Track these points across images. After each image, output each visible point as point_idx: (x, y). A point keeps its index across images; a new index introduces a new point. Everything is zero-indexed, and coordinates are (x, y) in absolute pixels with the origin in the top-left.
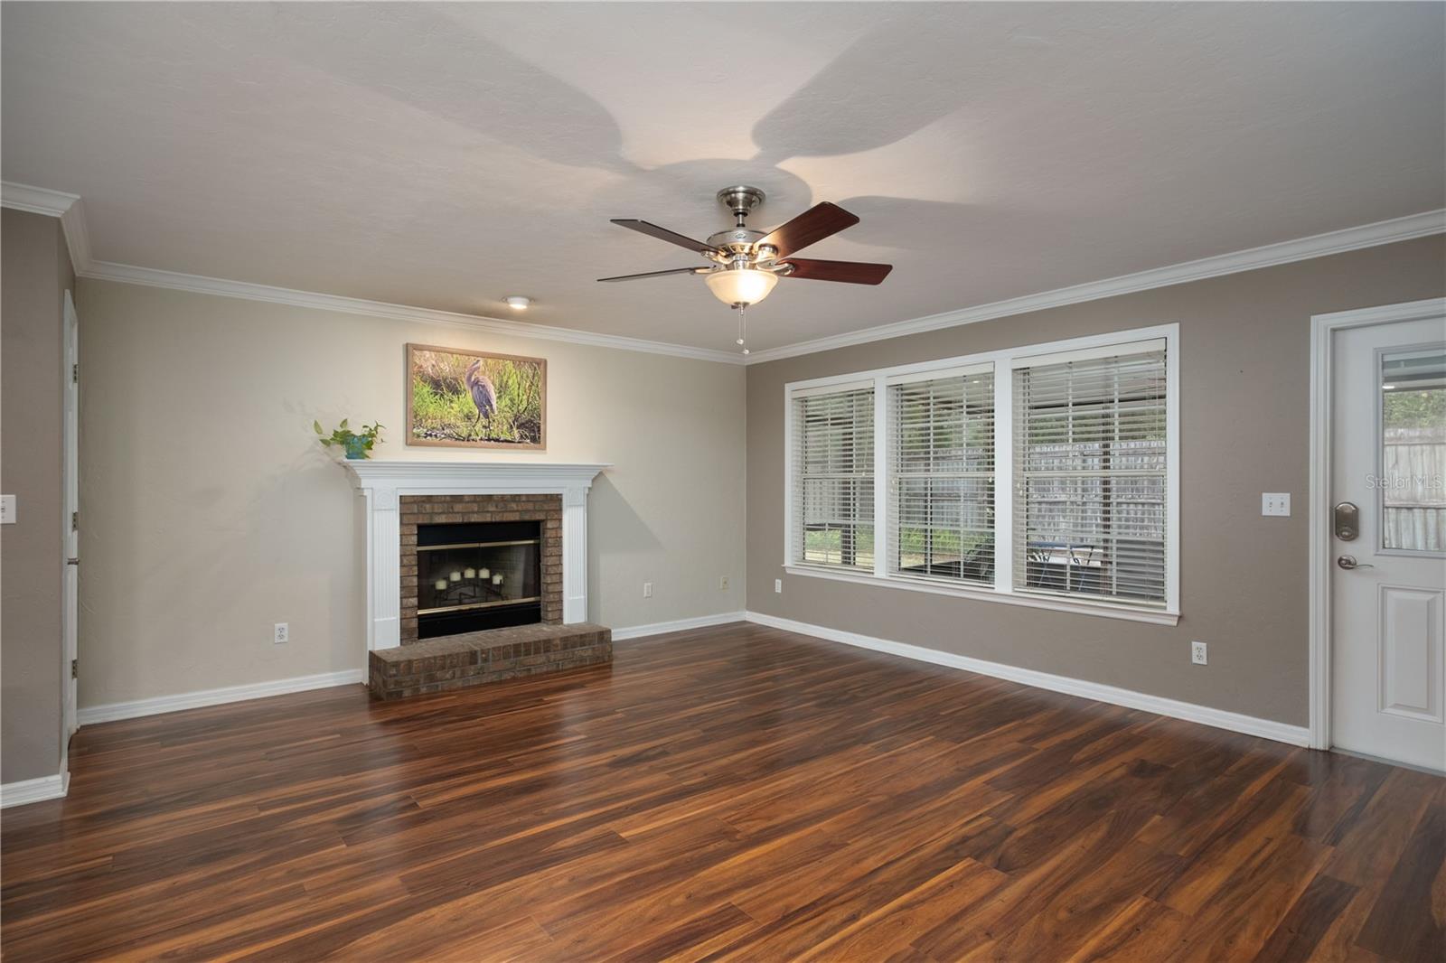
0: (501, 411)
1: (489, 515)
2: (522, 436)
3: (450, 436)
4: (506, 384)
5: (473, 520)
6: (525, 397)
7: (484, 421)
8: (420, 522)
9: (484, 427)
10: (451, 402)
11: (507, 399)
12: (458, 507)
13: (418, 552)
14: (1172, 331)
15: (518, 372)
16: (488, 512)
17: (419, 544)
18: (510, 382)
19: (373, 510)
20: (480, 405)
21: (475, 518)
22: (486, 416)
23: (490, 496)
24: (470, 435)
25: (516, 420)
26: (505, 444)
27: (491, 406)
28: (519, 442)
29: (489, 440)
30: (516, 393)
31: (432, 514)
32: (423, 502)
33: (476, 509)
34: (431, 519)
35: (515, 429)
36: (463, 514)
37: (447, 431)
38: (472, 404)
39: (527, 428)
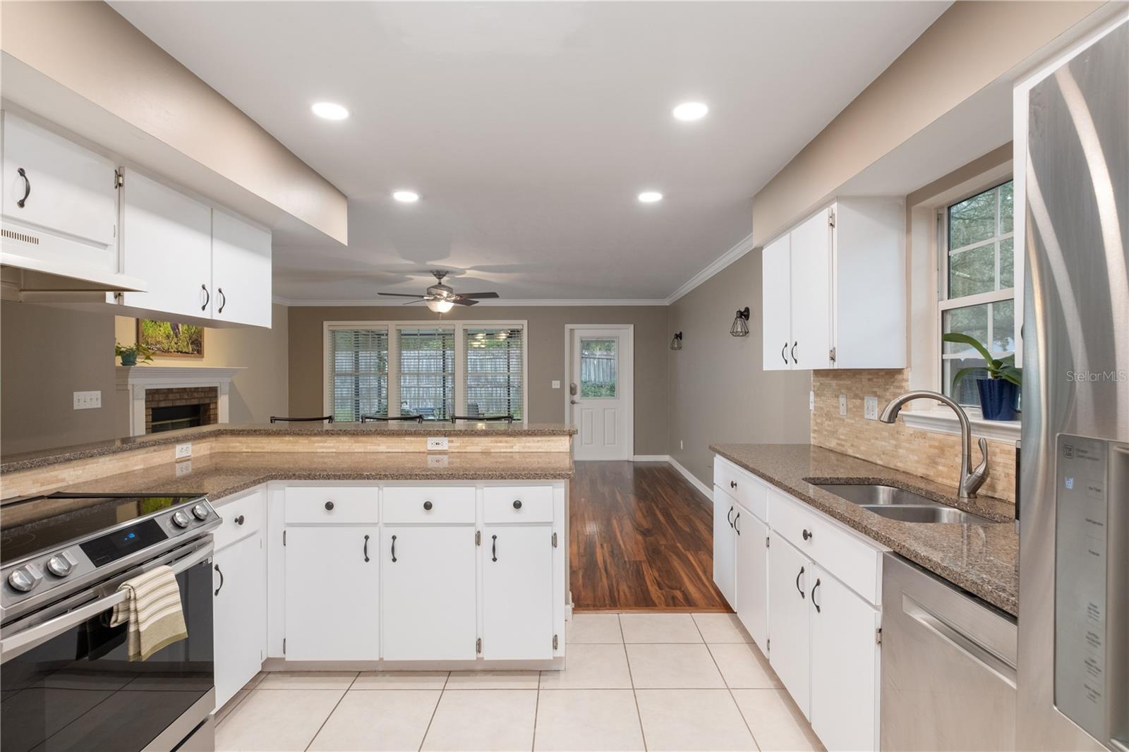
0: (183, 333)
1: (184, 401)
2: (193, 349)
3: (159, 349)
5: (177, 404)
7: (175, 340)
8: (153, 406)
9: (176, 343)
10: (160, 326)
12: (171, 396)
13: (153, 426)
17: (153, 421)
19: (133, 399)
20: (174, 329)
21: (178, 403)
22: (177, 337)
23: (185, 389)
24: (169, 349)
25: (190, 339)
26: (185, 354)
27: (178, 329)
28: (192, 354)
29: (178, 352)
31: (159, 401)
32: (154, 393)
33: (178, 397)
34: (158, 404)
35: (190, 345)
36: (173, 400)
37: (158, 346)
38: (170, 328)
39: (195, 344)
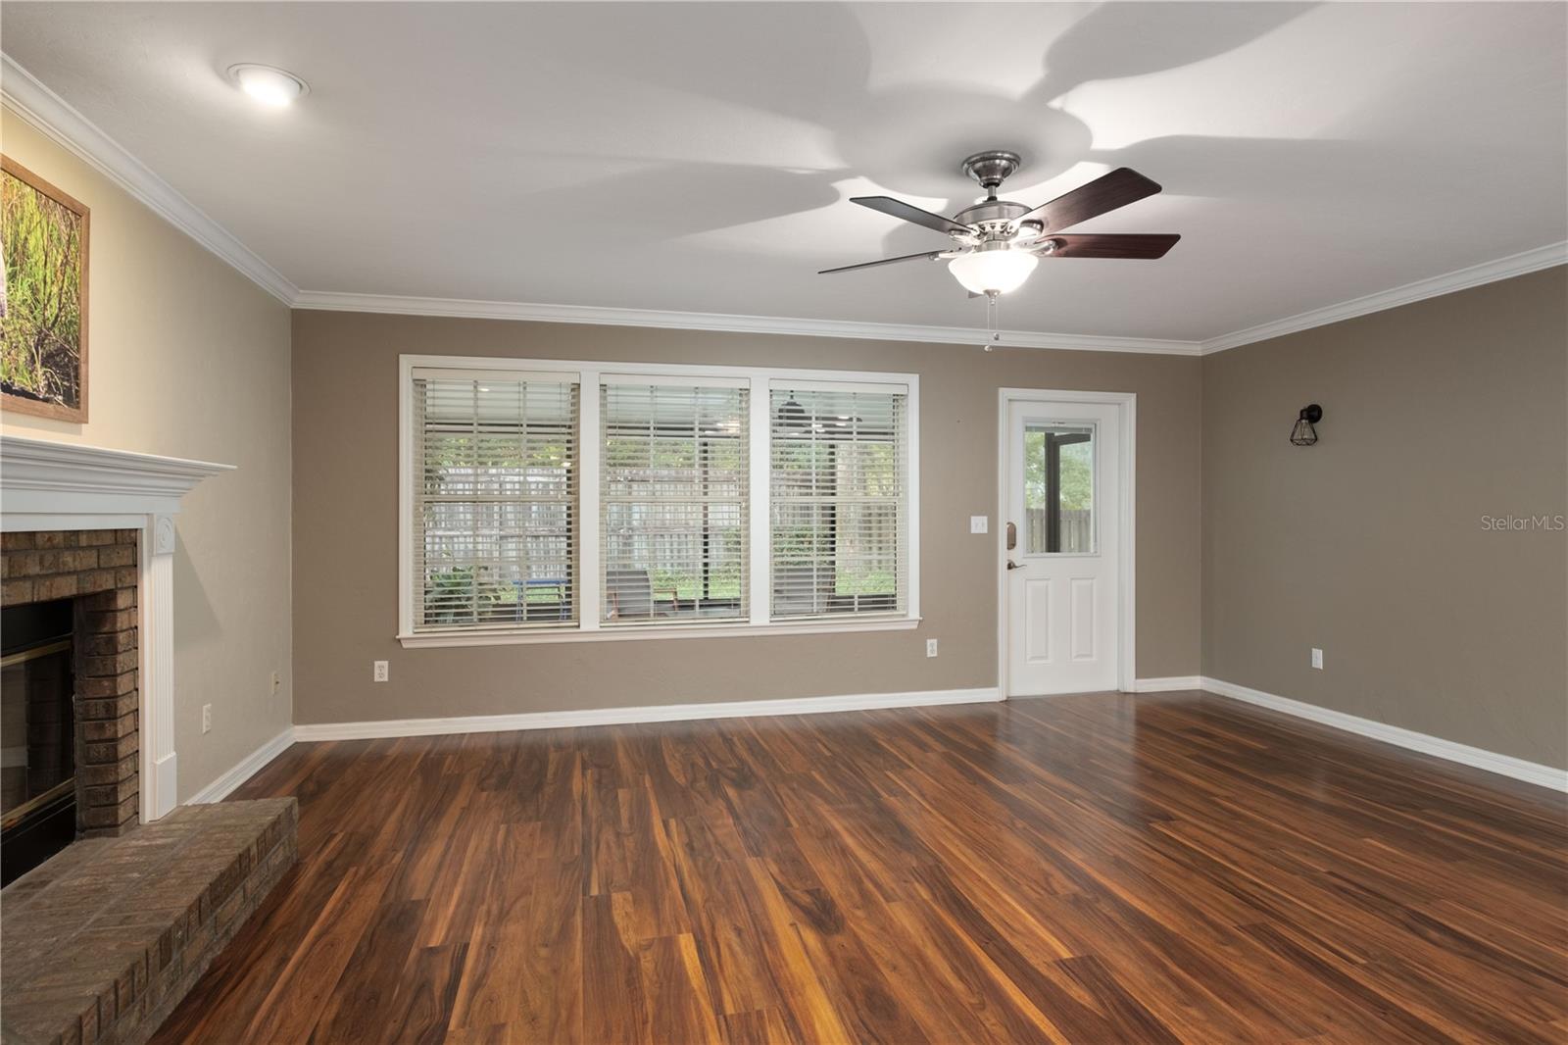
0: (15, 313)
2: (49, 385)
4: (24, 246)
6: (55, 290)
11: (25, 286)
14: (913, 380)
15: (44, 223)
16: (26, 577)
18: (32, 243)
25: (40, 343)
26: (22, 399)
28: (46, 400)
30: (41, 277)
35: (38, 365)
39: (57, 365)
